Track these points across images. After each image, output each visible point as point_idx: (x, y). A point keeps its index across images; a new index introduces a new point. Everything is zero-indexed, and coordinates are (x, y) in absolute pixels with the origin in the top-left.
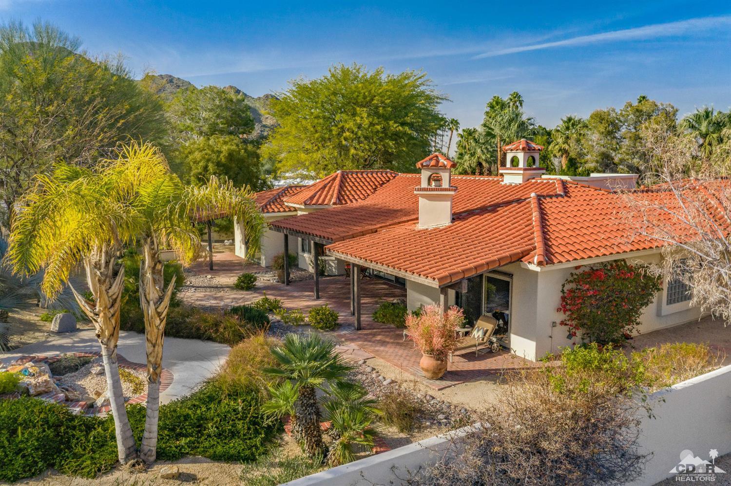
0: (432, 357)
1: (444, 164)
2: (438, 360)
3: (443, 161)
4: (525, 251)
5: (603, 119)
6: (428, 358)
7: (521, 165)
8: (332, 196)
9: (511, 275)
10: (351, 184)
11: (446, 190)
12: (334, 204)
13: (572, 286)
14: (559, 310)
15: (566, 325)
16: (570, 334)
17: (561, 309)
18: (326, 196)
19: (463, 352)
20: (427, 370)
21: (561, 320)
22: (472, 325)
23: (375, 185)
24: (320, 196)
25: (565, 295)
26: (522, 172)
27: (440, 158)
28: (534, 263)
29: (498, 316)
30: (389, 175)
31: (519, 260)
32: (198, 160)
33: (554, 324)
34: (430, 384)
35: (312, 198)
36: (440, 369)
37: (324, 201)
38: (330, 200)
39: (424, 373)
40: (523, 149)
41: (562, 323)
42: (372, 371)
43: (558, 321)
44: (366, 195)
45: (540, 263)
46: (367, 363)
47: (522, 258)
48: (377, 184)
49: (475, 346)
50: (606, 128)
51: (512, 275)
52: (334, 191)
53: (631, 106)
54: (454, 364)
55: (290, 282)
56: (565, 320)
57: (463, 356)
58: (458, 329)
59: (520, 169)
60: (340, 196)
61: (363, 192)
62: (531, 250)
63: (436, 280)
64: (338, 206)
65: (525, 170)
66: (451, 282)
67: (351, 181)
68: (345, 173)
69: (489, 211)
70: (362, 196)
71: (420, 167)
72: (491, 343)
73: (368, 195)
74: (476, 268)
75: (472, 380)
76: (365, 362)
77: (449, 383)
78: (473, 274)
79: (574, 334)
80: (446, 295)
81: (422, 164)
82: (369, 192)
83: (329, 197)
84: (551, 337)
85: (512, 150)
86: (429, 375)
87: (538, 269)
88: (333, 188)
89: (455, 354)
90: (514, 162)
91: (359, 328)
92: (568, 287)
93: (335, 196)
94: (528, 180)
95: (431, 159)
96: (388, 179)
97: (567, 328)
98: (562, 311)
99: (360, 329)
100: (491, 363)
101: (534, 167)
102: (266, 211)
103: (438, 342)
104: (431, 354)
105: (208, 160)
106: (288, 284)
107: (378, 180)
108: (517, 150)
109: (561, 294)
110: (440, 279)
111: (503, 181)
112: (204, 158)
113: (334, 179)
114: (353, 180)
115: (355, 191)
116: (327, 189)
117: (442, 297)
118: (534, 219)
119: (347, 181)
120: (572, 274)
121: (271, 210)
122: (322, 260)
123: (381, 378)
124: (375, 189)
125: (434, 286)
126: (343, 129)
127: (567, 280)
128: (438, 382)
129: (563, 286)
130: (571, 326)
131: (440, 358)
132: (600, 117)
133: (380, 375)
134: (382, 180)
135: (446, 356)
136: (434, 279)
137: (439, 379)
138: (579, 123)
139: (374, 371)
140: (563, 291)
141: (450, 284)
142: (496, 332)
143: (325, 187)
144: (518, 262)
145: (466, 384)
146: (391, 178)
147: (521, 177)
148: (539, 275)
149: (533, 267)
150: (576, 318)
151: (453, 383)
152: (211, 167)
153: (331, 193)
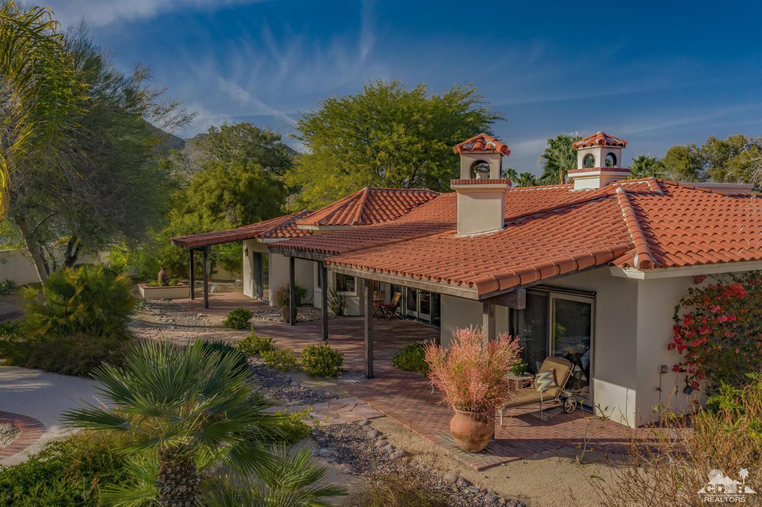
0: (468, 415)
1: (492, 146)
2: (478, 420)
3: (490, 142)
4: (618, 249)
5: (682, 156)
6: (462, 416)
7: (598, 164)
8: (354, 215)
9: (593, 294)
10: (380, 203)
11: (494, 182)
12: (356, 224)
13: (691, 309)
14: (670, 347)
15: (682, 371)
16: (688, 386)
17: (674, 346)
18: (347, 215)
19: (521, 412)
20: (460, 437)
21: (674, 364)
22: (533, 371)
23: (409, 204)
24: (339, 216)
25: (681, 323)
26: (599, 173)
27: (487, 140)
28: (633, 266)
29: (573, 359)
30: (428, 195)
31: (610, 263)
32: (213, 188)
33: (663, 370)
34: (466, 460)
35: (329, 217)
36: (482, 436)
37: (343, 220)
38: (351, 220)
39: (457, 442)
40: (601, 142)
41: (676, 369)
42: (377, 436)
43: (670, 366)
44: (397, 215)
45: (644, 266)
46: (371, 425)
47: (613, 260)
48: (412, 203)
49: (539, 401)
50: (686, 165)
51: (596, 293)
52: (356, 210)
53: (714, 141)
54: (507, 428)
55: (297, 322)
56: (680, 364)
57: (521, 417)
58: (511, 376)
59: (597, 169)
60: (364, 215)
61: (394, 212)
62: (627, 249)
63: (475, 286)
64: (360, 227)
65: (602, 169)
66: (498, 290)
67: (380, 199)
68: (373, 191)
69: (557, 213)
70: (392, 217)
71: (459, 151)
72: (564, 399)
73: (401, 215)
74: (539, 270)
75: (535, 455)
76: (368, 423)
77: (496, 459)
78: (534, 279)
79: (695, 386)
80: (492, 315)
81: (461, 148)
82: (401, 212)
83: (350, 216)
84: (659, 389)
85: (584, 146)
86: (463, 444)
87: (640, 275)
88: (356, 207)
89: (507, 414)
90: (589, 162)
91: (371, 376)
92: (684, 311)
93: (357, 214)
94: (608, 184)
95: (474, 141)
96: (426, 199)
97: (682, 376)
98: (676, 348)
99: (373, 377)
100: (566, 429)
101: (616, 167)
102: (274, 235)
103: (477, 389)
104: (466, 410)
105: (224, 189)
106: (293, 324)
107: (414, 199)
108: (592, 144)
109: (674, 323)
110: (481, 284)
111: (573, 188)
112: (219, 186)
113: (359, 197)
114: (382, 198)
115: (383, 211)
116: (348, 208)
117: (486, 318)
118: (624, 215)
119: (374, 199)
120: (691, 291)
121: (280, 235)
122: (340, 296)
123: (388, 447)
124: (410, 210)
125: (471, 296)
126: (378, 149)
127: (682, 300)
128: (478, 457)
129: (677, 308)
130: (690, 372)
131: (481, 416)
132: (679, 154)
133: (387, 443)
134: (418, 200)
135: (492, 413)
136: (471, 284)
137: (480, 452)
138: (654, 162)
139: (380, 437)
140: (676, 318)
141: (496, 294)
142: (570, 383)
143: (346, 205)
144: (606, 267)
145: (526, 461)
146: (431, 198)
147: (598, 180)
148: (640, 286)
149: (634, 273)
150: (699, 360)
151: (504, 459)
152: (227, 196)
153: (352, 212)
